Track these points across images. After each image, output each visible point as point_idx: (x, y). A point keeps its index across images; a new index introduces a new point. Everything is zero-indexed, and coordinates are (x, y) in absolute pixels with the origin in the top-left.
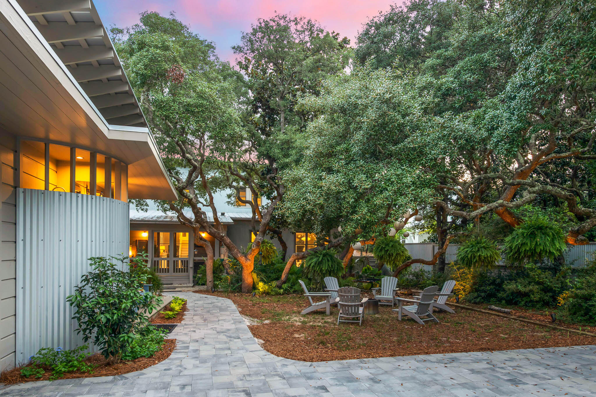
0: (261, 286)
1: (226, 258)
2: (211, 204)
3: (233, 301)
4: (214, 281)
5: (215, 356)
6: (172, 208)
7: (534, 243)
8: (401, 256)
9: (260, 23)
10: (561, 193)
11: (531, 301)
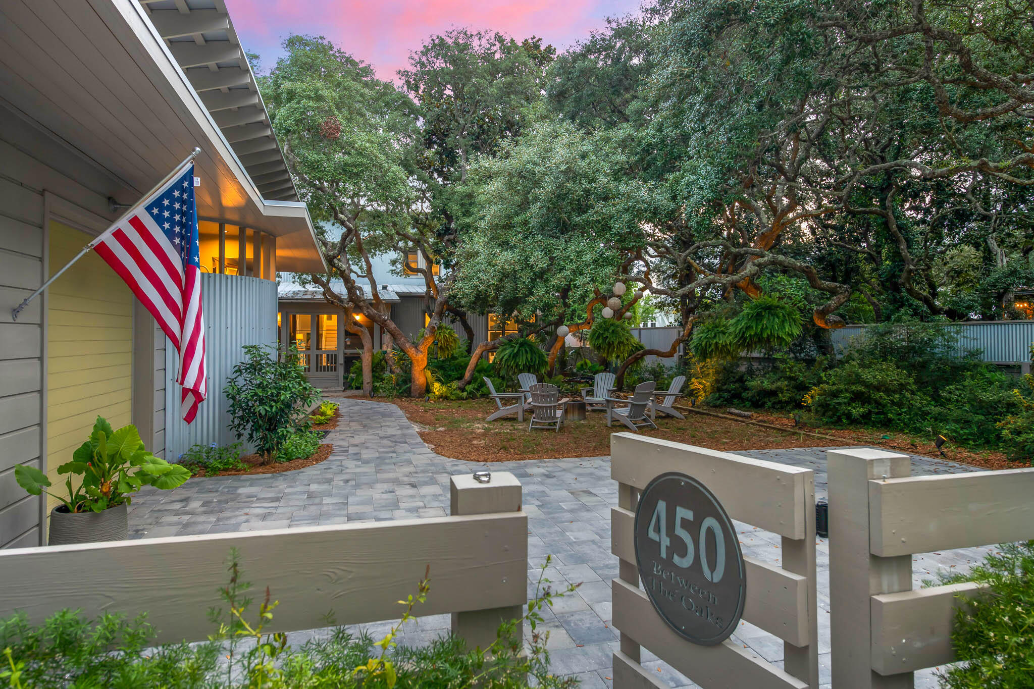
0: (437, 388)
1: (389, 350)
2: (369, 273)
3: (399, 406)
4: (373, 382)
5: (378, 458)
6: (316, 281)
7: (760, 327)
8: (624, 345)
9: (433, 40)
10: (796, 265)
11: (780, 402)
